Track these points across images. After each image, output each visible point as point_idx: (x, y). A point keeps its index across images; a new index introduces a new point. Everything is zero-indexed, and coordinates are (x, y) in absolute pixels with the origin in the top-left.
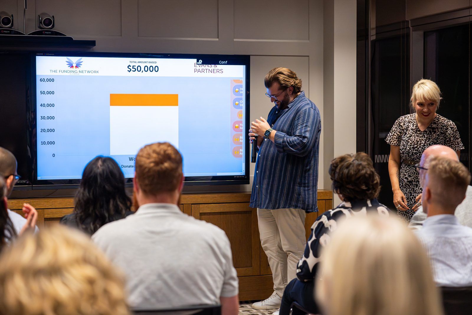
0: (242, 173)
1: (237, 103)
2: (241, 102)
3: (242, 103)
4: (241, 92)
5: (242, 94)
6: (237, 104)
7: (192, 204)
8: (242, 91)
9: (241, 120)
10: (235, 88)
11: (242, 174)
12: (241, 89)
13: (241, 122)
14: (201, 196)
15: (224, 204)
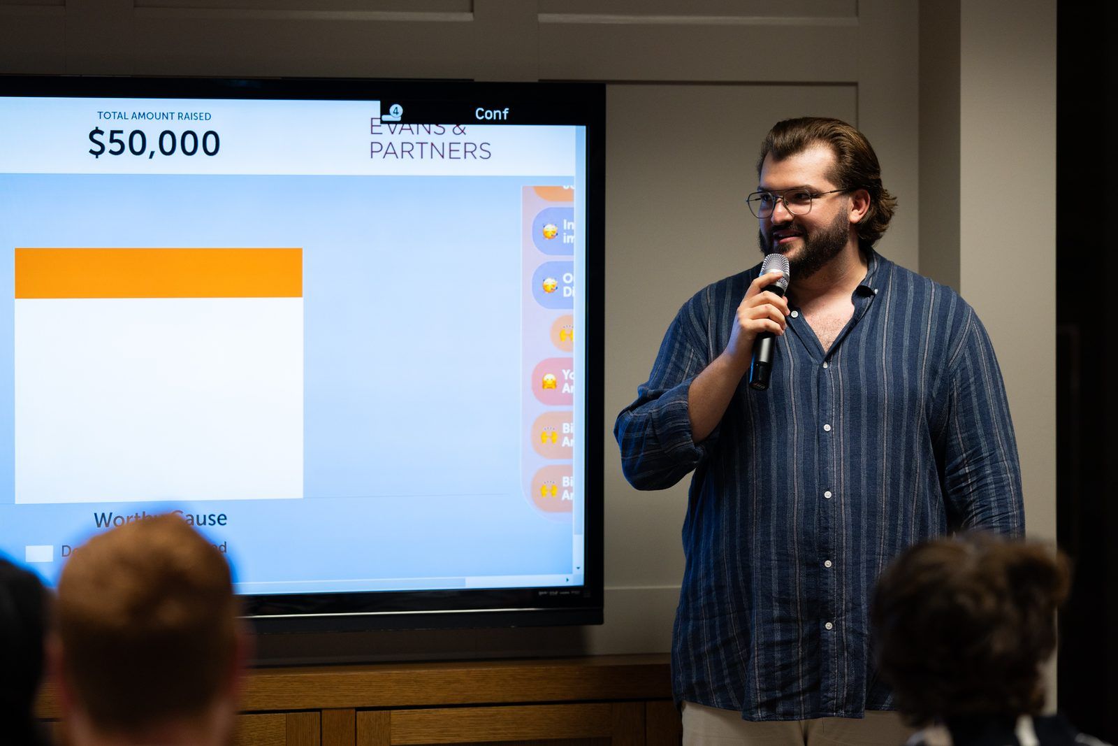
0: (569, 576)
1: (550, 282)
2: (568, 278)
3: (571, 285)
4: (567, 239)
5: (571, 245)
6: (549, 288)
7: (358, 709)
8: (571, 232)
9: (566, 355)
10: (543, 217)
11: (570, 584)
12: (567, 225)
13: (568, 364)
14: (395, 673)
15: (493, 710)
